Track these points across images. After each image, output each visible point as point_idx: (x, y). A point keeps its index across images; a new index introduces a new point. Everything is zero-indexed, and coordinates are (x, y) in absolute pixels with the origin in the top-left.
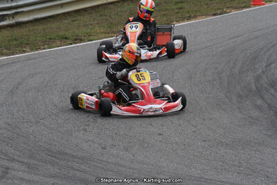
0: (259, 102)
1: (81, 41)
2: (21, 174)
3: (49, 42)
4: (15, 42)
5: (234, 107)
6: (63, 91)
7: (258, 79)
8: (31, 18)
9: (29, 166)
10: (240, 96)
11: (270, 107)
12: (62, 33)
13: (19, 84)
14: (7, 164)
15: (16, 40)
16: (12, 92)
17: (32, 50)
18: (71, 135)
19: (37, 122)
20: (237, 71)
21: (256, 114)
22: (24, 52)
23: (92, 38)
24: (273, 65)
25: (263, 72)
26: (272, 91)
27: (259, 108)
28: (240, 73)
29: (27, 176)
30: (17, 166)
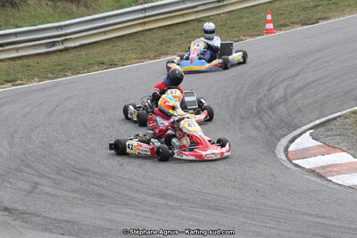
0: (258, 123)
1: (116, 65)
2: (47, 189)
3: (88, 67)
4: (59, 67)
5: (237, 127)
6: (93, 113)
7: (259, 101)
8: (77, 43)
9: (55, 181)
10: (242, 118)
11: (267, 127)
12: (100, 59)
13: (57, 106)
14: (36, 179)
15: (61, 65)
16: (50, 114)
17: (73, 74)
18: (95, 152)
19: (68, 141)
20: (243, 94)
21: (254, 133)
22: (66, 76)
23: (125, 63)
24: (274, 89)
25: (265, 96)
26: (270, 113)
27: (257, 128)
28: (245, 97)
29: (52, 191)
30: (45, 181)
